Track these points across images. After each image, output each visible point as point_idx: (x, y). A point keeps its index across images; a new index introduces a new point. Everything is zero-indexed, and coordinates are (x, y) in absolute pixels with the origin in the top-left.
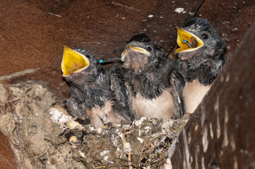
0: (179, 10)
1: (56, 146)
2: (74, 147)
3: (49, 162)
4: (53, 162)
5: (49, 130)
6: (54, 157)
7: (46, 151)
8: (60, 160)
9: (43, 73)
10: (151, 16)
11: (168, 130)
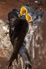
0: (36, 2)
1: (4, 36)
2: (8, 37)
3: (2, 41)
4: (3, 40)
5: (2, 32)
6: (3, 39)
7: (1, 38)
8: (5, 40)
9: (1, 17)
10: (29, 3)
11: (32, 33)
